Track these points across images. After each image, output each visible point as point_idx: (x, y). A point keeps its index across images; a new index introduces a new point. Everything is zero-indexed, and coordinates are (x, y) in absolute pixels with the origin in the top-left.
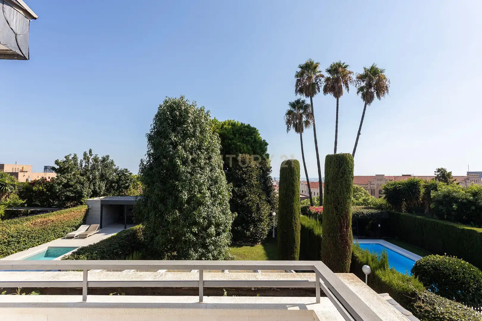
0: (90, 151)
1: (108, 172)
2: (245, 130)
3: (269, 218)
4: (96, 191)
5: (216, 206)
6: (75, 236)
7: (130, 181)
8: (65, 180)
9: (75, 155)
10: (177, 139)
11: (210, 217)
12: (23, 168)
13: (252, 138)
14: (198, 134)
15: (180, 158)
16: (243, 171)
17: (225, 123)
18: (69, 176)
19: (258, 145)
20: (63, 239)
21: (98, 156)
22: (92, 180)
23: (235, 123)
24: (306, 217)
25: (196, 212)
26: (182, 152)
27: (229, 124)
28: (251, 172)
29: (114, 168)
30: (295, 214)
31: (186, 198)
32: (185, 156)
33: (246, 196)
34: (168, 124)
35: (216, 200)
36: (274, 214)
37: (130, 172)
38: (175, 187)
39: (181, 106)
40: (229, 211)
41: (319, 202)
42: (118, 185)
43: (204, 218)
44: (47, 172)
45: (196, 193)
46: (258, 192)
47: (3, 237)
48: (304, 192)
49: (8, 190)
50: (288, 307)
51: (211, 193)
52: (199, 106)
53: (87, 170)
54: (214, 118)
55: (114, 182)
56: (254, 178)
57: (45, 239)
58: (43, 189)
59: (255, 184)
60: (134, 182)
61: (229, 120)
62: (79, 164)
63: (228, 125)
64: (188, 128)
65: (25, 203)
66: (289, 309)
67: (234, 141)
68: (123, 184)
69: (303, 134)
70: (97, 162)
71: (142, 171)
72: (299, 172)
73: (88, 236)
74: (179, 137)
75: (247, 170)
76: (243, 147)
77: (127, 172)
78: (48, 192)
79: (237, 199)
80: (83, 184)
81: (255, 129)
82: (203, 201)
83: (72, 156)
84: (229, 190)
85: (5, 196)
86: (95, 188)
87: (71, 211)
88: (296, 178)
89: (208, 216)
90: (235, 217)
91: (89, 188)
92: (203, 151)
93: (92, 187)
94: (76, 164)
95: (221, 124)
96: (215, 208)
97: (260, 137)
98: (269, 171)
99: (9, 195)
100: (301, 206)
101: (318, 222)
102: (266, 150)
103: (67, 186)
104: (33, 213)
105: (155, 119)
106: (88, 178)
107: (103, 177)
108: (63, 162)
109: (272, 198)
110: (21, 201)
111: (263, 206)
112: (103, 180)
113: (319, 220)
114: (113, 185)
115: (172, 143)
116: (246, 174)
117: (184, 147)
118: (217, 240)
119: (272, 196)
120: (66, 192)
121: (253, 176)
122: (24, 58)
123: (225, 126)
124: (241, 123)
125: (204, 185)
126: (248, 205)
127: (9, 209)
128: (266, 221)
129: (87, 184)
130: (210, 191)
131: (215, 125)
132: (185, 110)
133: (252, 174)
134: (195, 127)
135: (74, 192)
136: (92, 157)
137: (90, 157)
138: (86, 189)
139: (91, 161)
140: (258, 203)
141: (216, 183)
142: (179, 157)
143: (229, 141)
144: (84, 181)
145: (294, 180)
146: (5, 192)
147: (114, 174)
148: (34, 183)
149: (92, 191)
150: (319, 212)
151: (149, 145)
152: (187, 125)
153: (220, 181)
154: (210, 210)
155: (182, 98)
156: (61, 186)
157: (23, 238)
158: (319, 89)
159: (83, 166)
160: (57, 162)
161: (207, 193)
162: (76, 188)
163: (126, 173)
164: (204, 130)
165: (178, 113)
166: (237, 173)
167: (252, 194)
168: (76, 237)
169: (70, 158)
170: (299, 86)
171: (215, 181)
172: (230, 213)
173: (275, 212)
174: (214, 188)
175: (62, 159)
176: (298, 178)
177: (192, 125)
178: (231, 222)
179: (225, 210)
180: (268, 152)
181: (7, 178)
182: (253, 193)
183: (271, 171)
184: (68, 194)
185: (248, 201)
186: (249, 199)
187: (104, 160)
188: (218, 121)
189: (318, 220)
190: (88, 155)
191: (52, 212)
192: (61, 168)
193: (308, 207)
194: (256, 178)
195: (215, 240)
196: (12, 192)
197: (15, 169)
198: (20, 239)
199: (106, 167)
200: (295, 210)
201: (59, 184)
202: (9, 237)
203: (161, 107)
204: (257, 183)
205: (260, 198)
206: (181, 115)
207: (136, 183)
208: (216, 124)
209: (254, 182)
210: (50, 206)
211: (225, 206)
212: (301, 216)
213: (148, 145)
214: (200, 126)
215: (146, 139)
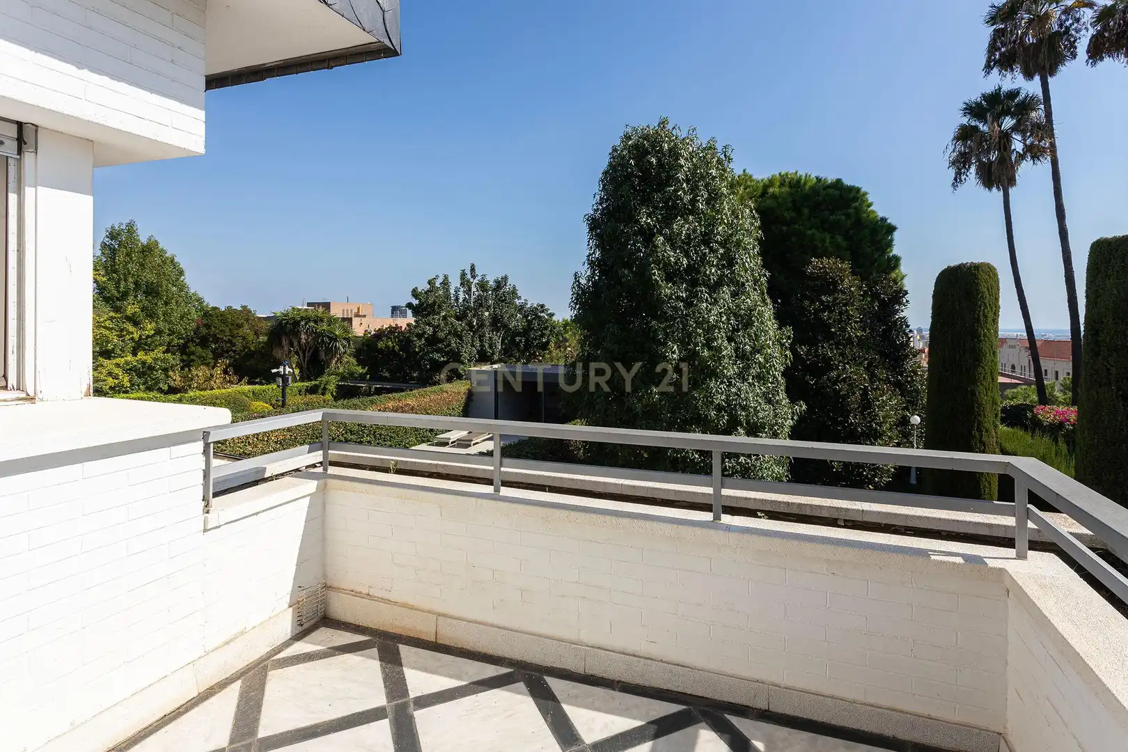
0: (473, 269)
1: (506, 312)
2: (827, 195)
3: (899, 431)
4: (485, 352)
5: (749, 383)
6: (451, 441)
7: (551, 331)
8: (429, 329)
9: (446, 277)
10: (652, 221)
11: (735, 407)
12: (359, 309)
13: (848, 216)
14: (702, 205)
15: (661, 266)
16: (822, 302)
17: (771, 182)
18: (436, 319)
19: (866, 232)
20: (430, 445)
21: (488, 278)
22: (477, 330)
23: (799, 181)
24: (1021, 433)
25: (700, 394)
26: (665, 251)
27: (782, 185)
28: (845, 305)
29: (517, 302)
30: (980, 415)
31: (675, 359)
32: (672, 259)
33: (832, 370)
34: (633, 187)
35: (749, 367)
36: (916, 420)
37: (549, 312)
38: (649, 334)
39: (660, 143)
40: (782, 396)
41: (1070, 394)
42: (527, 340)
43: (719, 409)
44: (396, 316)
45: (697, 348)
46: (866, 359)
47: (338, 431)
48: (1018, 370)
49: (339, 348)
50: (933, 555)
51: (737, 349)
52: (703, 140)
53: (468, 308)
54: (741, 173)
55: (519, 334)
56: (856, 322)
57: (401, 441)
58: (394, 347)
59: (857, 336)
60: (557, 335)
61: (783, 173)
62: (452, 295)
63: (779, 187)
64: (679, 193)
65: (366, 373)
66: (933, 557)
67: (796, 226)
68: (535, 339)
69: (1012, 191)
70: (486, 291)
71: (577, 299)
72: (997, 299)
73: (473, 442)
74: (657, 218)
75: (835, 299)
76: (823, 241)
77: (543, 312)
78: (401, 353)
79: (804, 376)
80: (460, 337)
81: (858, 190)
82: (718, 367)
83: (440, 280)
84: (784, 344)
85: (336, 359)
86: (482, 346)
87: (442, 391)
88: (984, 315)
89: (729, 405)
90: (801, 413)
91: (473, 346)
92: (715, 246)
93: (478, 344)
94: (447, 297)
95: (761, 184)
96: (745, 387)
97: (873, 212)
98: (900, 304)
99: (341, 358)
100: (1007, 403)
101: (1063, 447)
102: (890, 244)
103: (433, 341)
104: (379, 392)
105: (603, 181)
106: (470, 324)
107: (497, 323)
108: (426, 293)
109: (907, 376)
110: (360, 370)
111: (881, 396)
112: (498, 330)
113: (1068, 443)
114: (517, 339)
115: (641, 231)
116: (831, 311)
117: (670, 240)
118: (752, 465)
119: (910, 372)
120: (432, 352)
121: (852, 316)
122: (394, 53)
123: (771, 190)
124: (817, 178)
125: (720, 328)
126: (837, 392)
127: (343, 383)
128: (890, 437)
129: (468, 337)
130: (733, 344)
131: (745, 189)
132: (670, 150)
133: (847, 311)
134: (694, 190)
135: (445, 352)
136: (476, 281)
137: (472, 280)
138: (467, 348)
139: (474, 289)
140: (865, 386)
141: (749, 324)
142: (657, 262)
143: (784, 228)
144: (462, 331)
145: (978, 320)
146: (336, 352)
147: (519, 315)
148: (380, 334)
149: (477, 352)
150: (1069, 421)
151: (591, 241)
152: (675, 185)
153: (758, 320)
154: (734, 390)
155: (663, 123)
156: (423, 341)
157: (367, 436)
158: (1072, 46)
159: (461, 300)
160: (415, 293)
161: (726, 348)
162: (449, 345)
163: (542, 314)
164: (716, 194)
165: (654, 160)
166: (804, 309)
167: (848, 363)
168: (452, 443)
169: (438, 285)
170: (1000, 49)
171: (746, 321)
172: (786, 401)
173: (917, 415)
174: (744, 337)
175: (423, 286)
176: (991, 315)
177: (687, 186)
178: (790, 422)
179: (773, 394)
180: (896, 251)
181: (337, 325)
182: (851, 360)
183: (907, 301)
184: (436, 356)
185: (835, 383)
186: (839, 376)
187: (499, 284)
188: (755, 177)
189: (1060, 440)
190: (469, 276)
191: (411, 390)
192: (421, 304)
193: (1031, 408)
194: (861, 322)
195: (748, 464)
196: (345, 353)
197: (347, 310)
198: (362, 438)
199: (503, 301)
200: (980, 405)
201: (419, 336)
202: (346, 433)
203: (615, 150)
204: (863, 335)
205: (872, 376)
206: (660, 164)
207: (563, 337)
208: (749, 187)
209: (855, 331)
210: (406, 382)
211: (772, 383)
212: (1003, 428)
213: (589, 242)
214: (707, 186)
215: (585, 228)
